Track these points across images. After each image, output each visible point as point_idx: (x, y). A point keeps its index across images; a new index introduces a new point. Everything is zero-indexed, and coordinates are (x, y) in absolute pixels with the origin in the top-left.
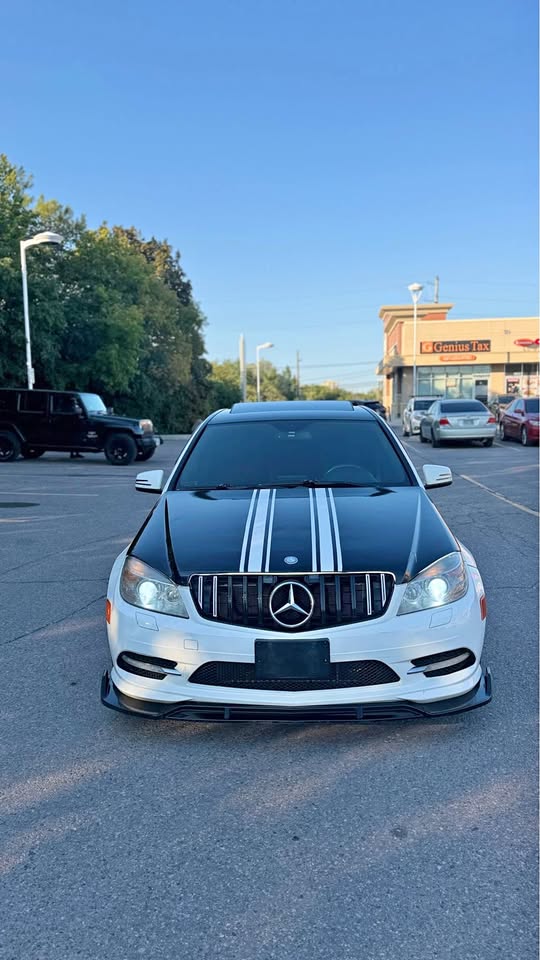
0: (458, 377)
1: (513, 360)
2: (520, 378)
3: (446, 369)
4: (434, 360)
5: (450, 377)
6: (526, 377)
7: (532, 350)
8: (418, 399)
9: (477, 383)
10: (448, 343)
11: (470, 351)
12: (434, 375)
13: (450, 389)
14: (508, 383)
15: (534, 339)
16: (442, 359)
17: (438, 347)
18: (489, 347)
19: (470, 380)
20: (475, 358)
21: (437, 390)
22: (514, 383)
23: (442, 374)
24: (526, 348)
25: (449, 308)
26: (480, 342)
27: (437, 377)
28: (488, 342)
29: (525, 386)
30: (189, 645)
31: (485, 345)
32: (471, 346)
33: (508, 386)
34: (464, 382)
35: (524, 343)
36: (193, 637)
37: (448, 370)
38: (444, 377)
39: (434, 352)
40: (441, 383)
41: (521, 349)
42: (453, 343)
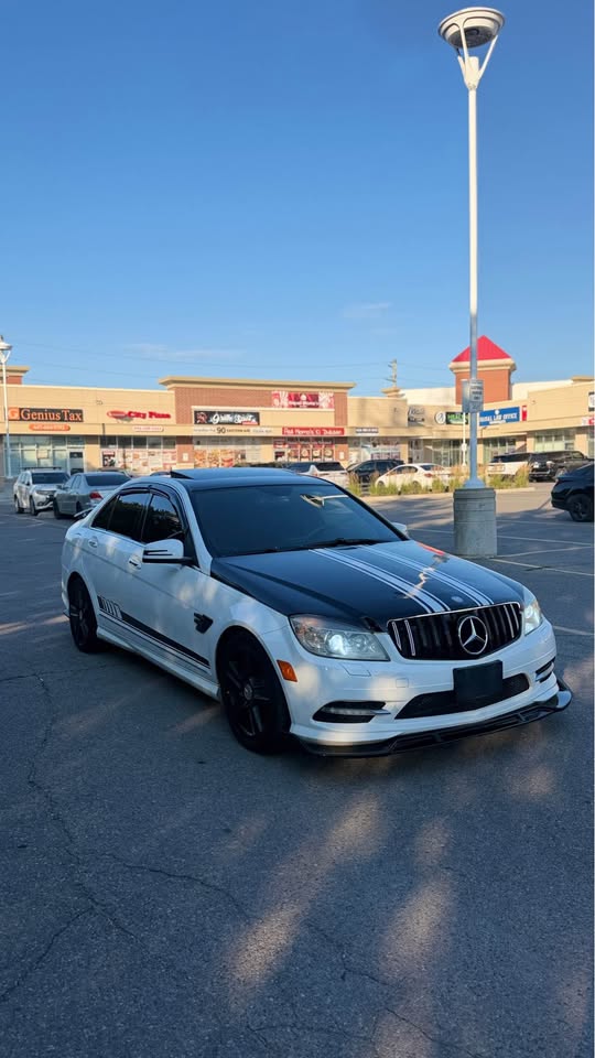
0: (50, 447)
1: (109, 432)
2: (114, 449)
3: (35, 439)
4: (24, 428)
5: (41, 447)
6: (121, 450)
7: (125, 422)
8: (34, 471)
9: (72, 455)
10: (37, 410)
11: (62, 420)
12: (22, 445)
13: (42, 461)
14: (104, 456)
15: (127, 412)
16: (31, 427)
17: (26, 414)
18: (81, 417)
19: (64, 451)
20: (69, 429)
21: (29, 463)
22: (109, 456)
23: (33, 444)
24: (120, 421)
25: (24, 372)
26: (71, 411)
27: (26, 448)
28: (80, 412)
29: (121, 459)
30: (400, 683)
31: (77, 415)
32: (62, 415)
33: (104, 460)
34: (57, 453)
35: (117, 415)
36: (403, 677)
37: (39, 440)
38: (34, 447)
39: (21, 419)
40: (32, 454)
41: (114, 421)
42: (42, 410)
